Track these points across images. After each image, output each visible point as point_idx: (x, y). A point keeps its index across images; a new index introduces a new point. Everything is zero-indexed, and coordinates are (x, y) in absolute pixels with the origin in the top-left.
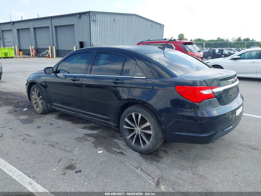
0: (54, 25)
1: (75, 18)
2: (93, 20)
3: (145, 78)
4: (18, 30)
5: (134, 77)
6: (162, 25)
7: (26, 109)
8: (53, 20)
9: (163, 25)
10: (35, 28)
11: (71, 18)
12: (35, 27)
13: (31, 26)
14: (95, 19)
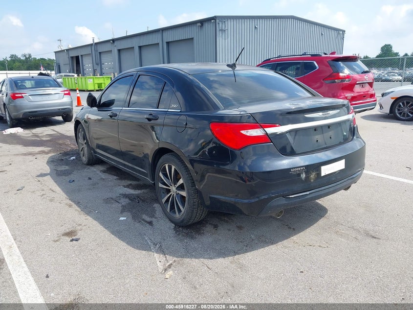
0: (165, 41)
1: (195, 28)
2: (222, 30)
3: (179, 111)
4: (119, 50)
5: (169, 110)
6: (341, 30)
7: (74, 158)
8: (165, 34)
9: (344, 31)
10: (140, 47)
11: (188, 29)
12: (140, 45)
13: (136, 43)
14: (224, 28)
